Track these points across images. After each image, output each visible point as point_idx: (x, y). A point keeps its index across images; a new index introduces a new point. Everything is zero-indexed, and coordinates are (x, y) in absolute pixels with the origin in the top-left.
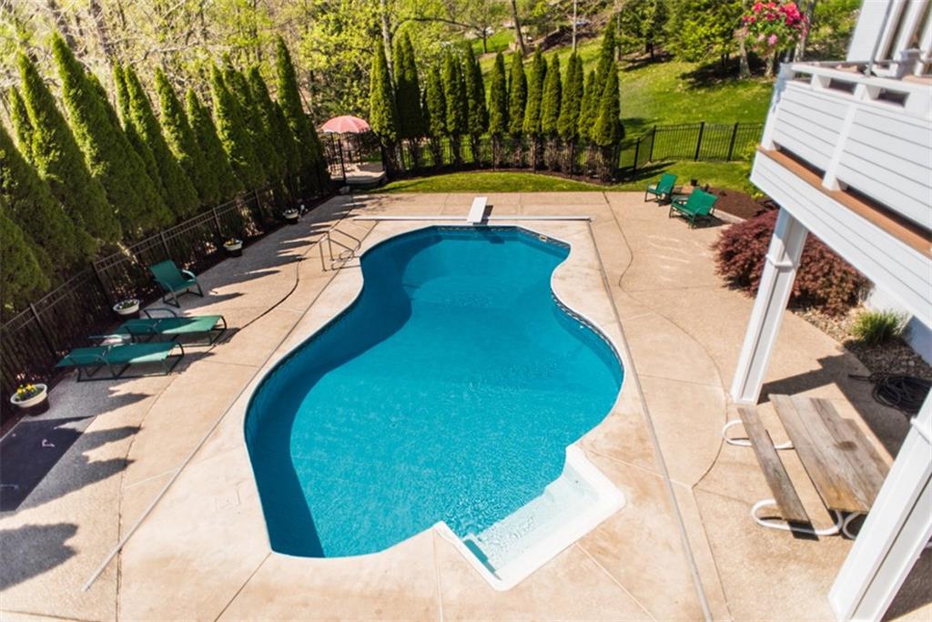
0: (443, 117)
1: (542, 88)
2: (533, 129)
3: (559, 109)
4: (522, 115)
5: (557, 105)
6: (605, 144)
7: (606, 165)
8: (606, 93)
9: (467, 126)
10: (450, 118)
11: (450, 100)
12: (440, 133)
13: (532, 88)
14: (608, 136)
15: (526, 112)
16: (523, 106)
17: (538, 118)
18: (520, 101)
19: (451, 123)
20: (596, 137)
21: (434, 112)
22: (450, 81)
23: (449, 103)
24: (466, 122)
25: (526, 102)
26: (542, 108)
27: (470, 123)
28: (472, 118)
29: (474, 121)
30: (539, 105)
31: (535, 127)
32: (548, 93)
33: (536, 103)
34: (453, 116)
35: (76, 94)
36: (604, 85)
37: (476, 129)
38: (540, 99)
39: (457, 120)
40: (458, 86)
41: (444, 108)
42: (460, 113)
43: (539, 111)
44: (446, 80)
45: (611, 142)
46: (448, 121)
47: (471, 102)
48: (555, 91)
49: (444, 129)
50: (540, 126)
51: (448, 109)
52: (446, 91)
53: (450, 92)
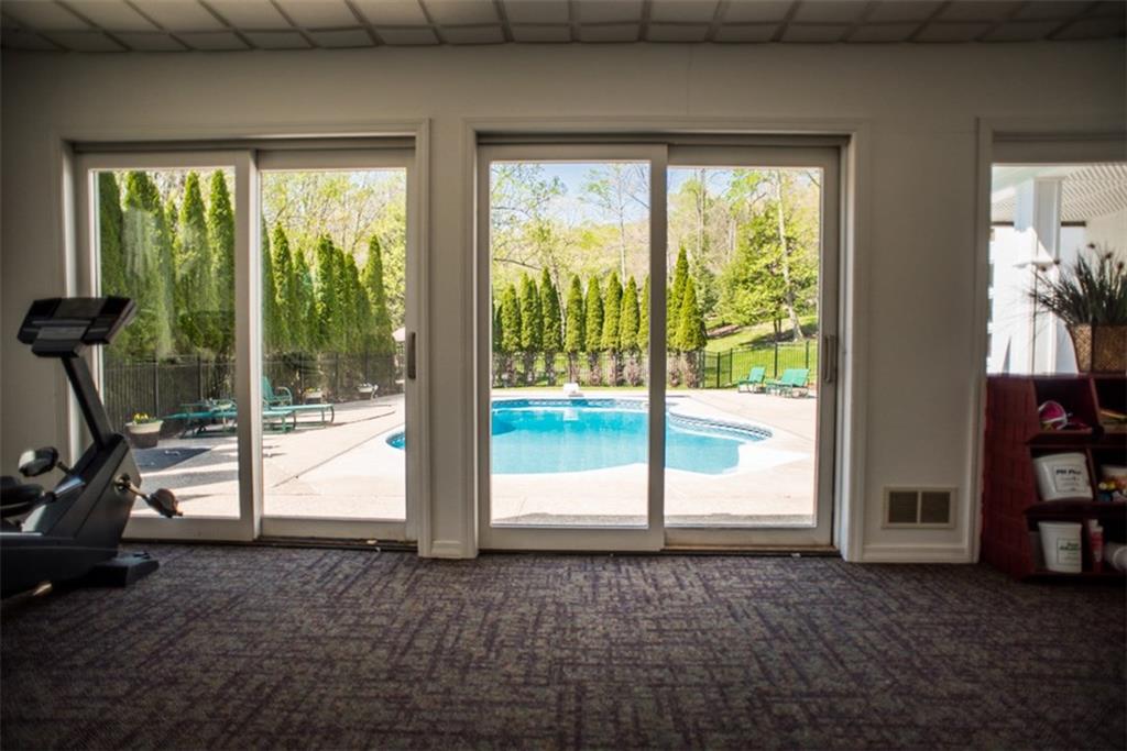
0: (518, 332)
1: (619, 307)
2: (612, 345)
3: (638, 324)
4: (600, 333)
5: (636, 321)
6: (689, 349)
7: (691, 371)
8: (685, 303)
9: (541, 342)
10: (525, 333)
11: (525, 317)
12: (514, 347)
13: (609, 308)
14: (692, 341)
15: (604, 330)
16: (601, 324)
17: (616, 335)
18: (598, 320)
19: (526, 339)
20: (679, 344)
21: (509, 327)
22: (525, 300)
23: (525, 319)
24: (541, 339)
25: (603, 321)
26: (620, 326)
27: (545, 341)
28: (548, 335)
29: (550, 338)
30: (617, 322)
31: (614, 343)
32: (626, 311)
33: (615, 320)
34: (529, 332)
35: (221, 213)
36: (682, 299)
37: (551, 347)
38: (619, 317)
39: (533, 336)
40: (535, 305)
41: (519, 324)
42: (535, 329)
43: (617, 328)
44: (522, 298)
45: (694, 347)
46: (523, 337)
47: (547, 321)
48: (634, 309)
49: (519, 344)
50: (619, 343)
51: (524, 325)
52: (522, 309)
53: (525, 309)
